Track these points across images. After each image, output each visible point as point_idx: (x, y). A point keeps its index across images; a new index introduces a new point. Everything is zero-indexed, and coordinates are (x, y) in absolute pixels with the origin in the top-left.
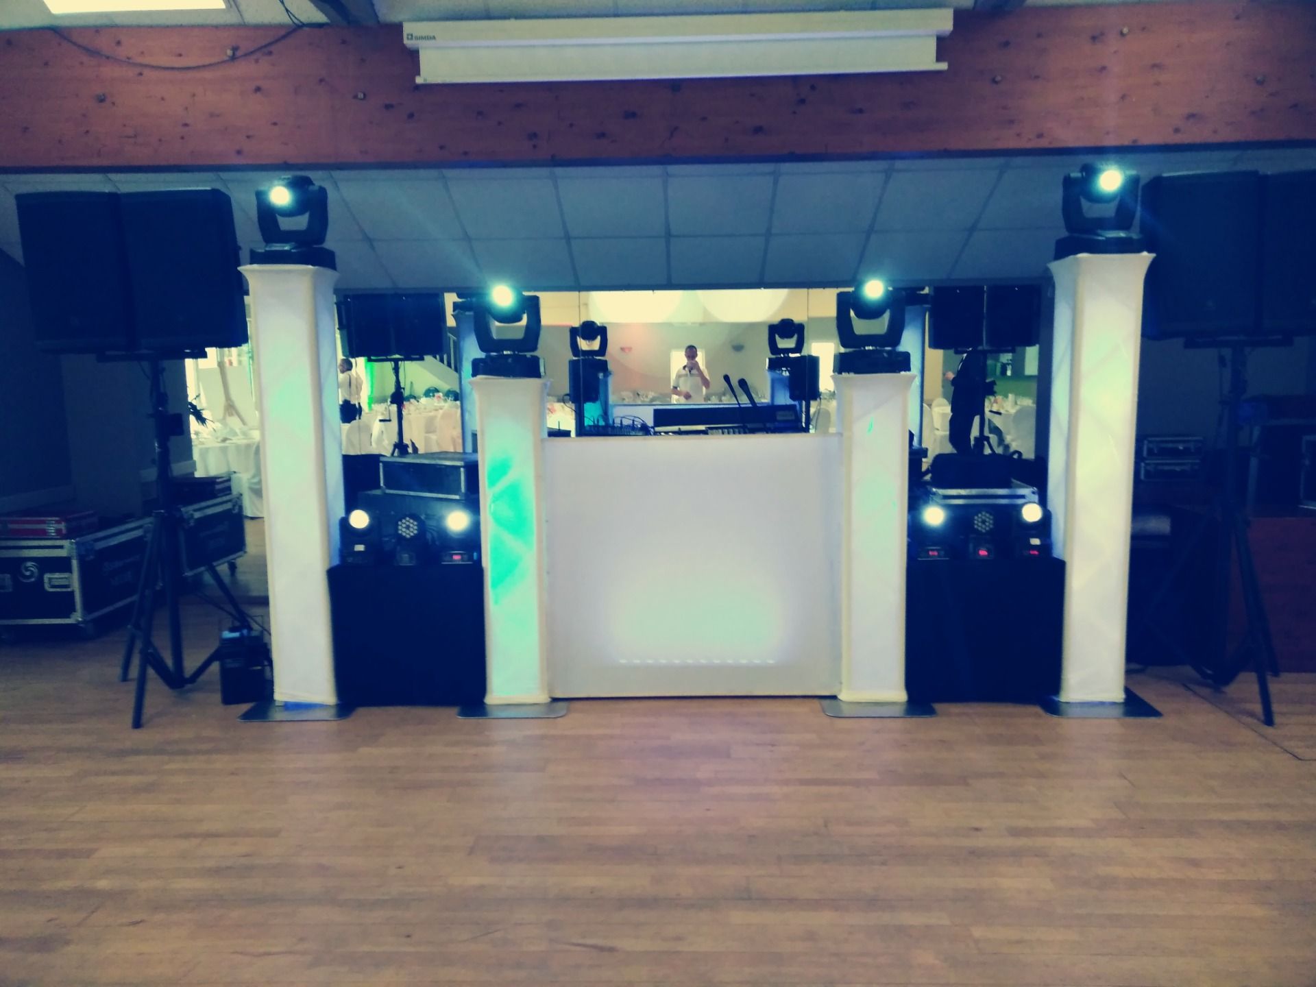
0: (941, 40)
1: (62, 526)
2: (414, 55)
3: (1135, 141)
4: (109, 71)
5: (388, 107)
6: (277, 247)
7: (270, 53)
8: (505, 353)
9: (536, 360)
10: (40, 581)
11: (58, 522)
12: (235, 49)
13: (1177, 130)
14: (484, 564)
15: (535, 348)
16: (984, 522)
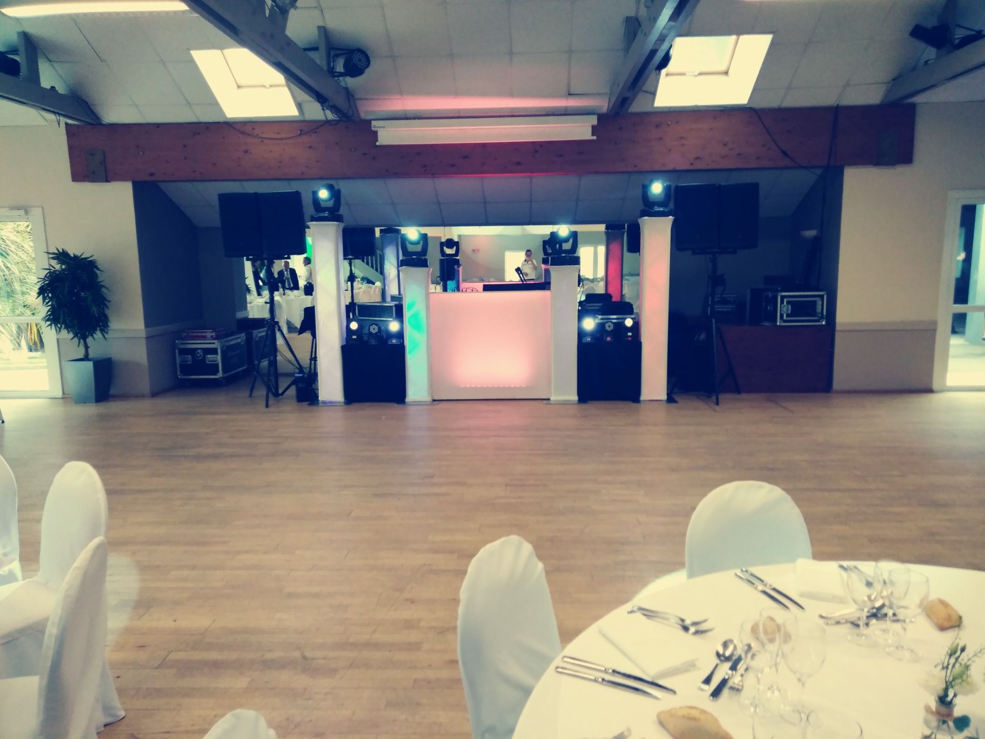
0: (593, 127)
1: (214, 334)
2: (376, 133)
3: (675, 168)
4: (250, 140)
5: (365, 154)
6: (322, 215)
7: (316, 132)
8: (413, 257)
9: (426, 260)
10: (204, 359)
11: (212, 332)
12: (301, 131)
13: (692, 164)
14: (405, 344)
15: (425, 255)
16: (609, 327)
